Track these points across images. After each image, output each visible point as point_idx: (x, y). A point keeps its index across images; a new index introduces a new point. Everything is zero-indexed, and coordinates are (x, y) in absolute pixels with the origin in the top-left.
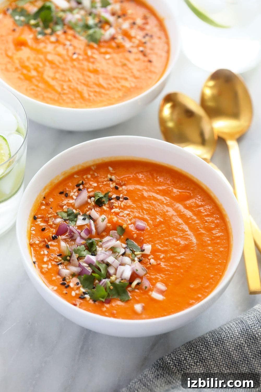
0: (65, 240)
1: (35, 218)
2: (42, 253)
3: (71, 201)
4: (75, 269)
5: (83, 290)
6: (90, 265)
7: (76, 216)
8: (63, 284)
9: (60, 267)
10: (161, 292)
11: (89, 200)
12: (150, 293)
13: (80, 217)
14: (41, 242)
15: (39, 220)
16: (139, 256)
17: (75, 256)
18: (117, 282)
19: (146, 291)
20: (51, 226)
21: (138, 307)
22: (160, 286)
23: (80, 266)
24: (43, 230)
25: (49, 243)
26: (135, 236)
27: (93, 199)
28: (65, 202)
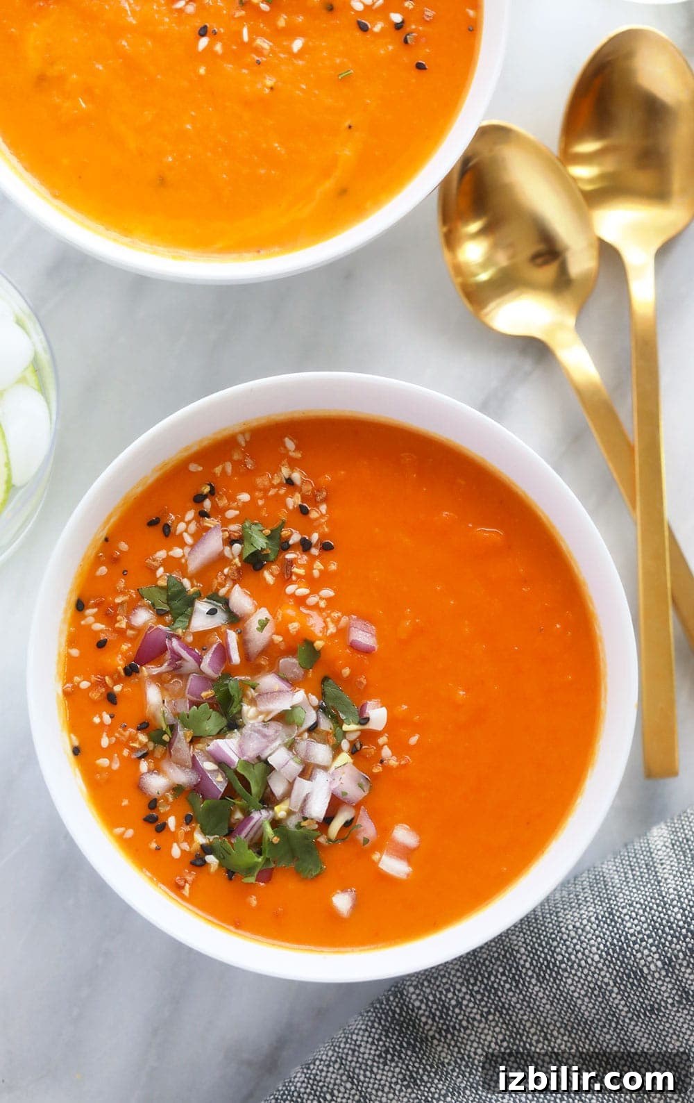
0: (159, 679)
1: (80, 606)
2: (97, 720)
3: (177, 552)
4: (182, 777)
5: (200, 839)
6: (223, 765)
7: (190, 603)
8: (150, 820)
9: (144, 766)
10: (405, 853)
11: (227, 550)
12: (376, 857)
13: (202, 607)
14: (94, 685)
15: (90, 611)
16: (353, 737)
17: (183, 735)
18: (292, 823)
19: (366, 850)
20: (121, 632)
21: (342, 902)
22: (403, 835)
23: (195, 766)
24: (101, 644)
25: (117, 688)
26: (346, 672)
27: (237, 547)
28: (161, 554)
